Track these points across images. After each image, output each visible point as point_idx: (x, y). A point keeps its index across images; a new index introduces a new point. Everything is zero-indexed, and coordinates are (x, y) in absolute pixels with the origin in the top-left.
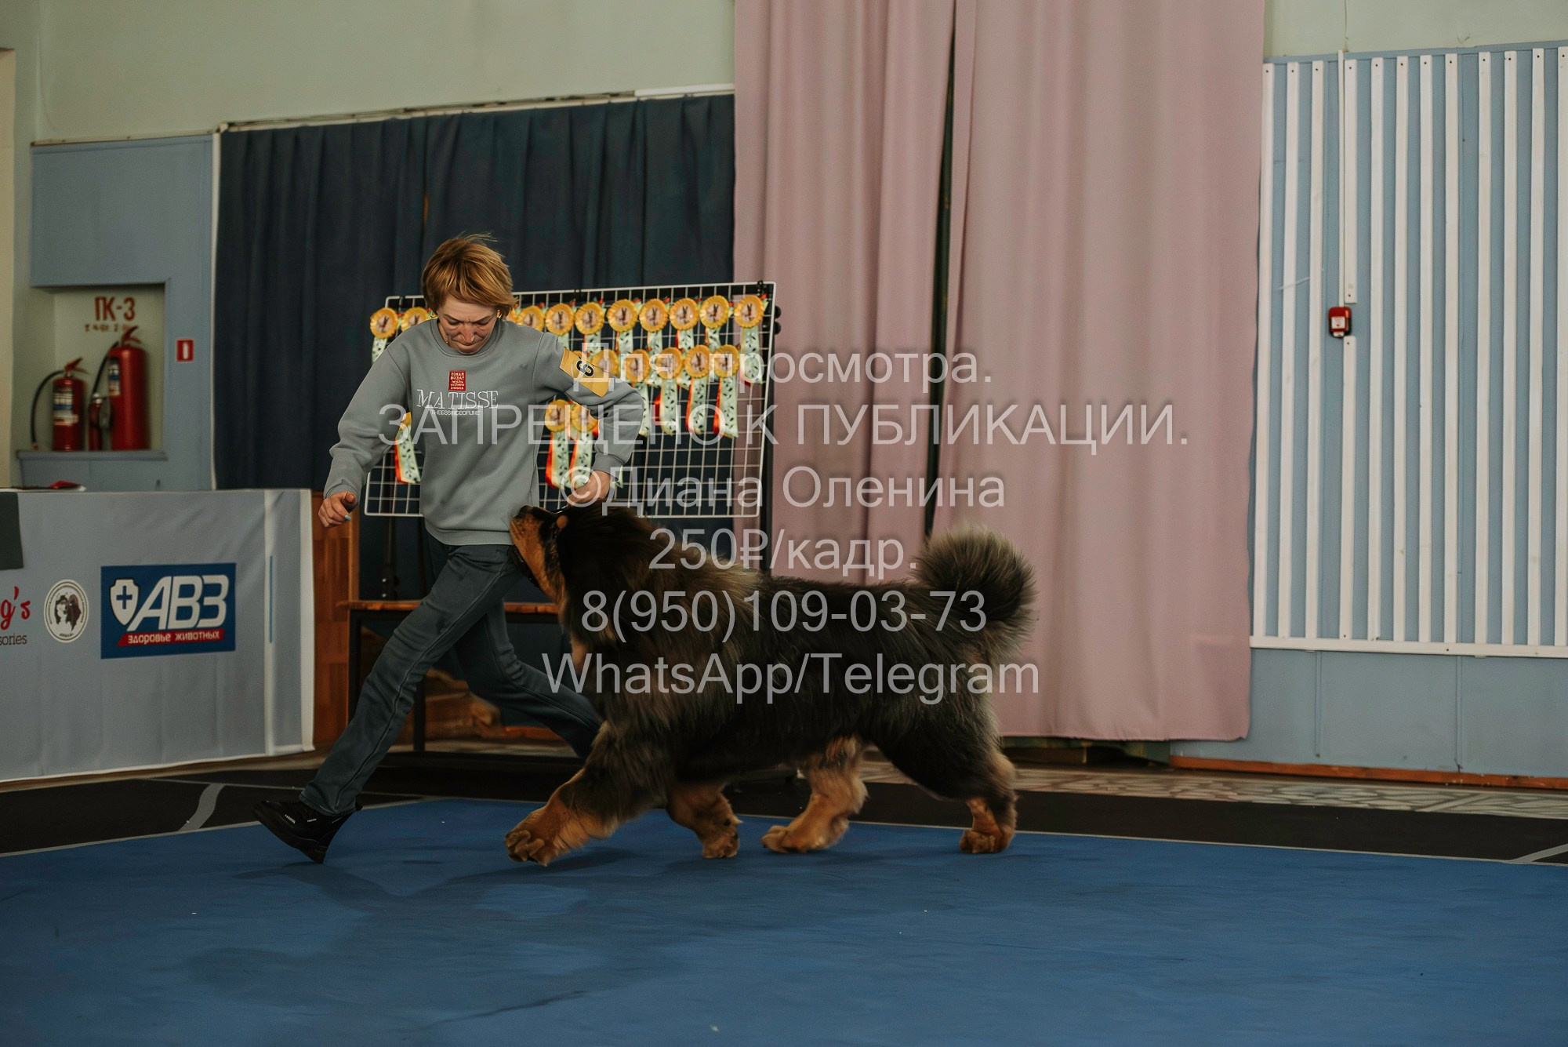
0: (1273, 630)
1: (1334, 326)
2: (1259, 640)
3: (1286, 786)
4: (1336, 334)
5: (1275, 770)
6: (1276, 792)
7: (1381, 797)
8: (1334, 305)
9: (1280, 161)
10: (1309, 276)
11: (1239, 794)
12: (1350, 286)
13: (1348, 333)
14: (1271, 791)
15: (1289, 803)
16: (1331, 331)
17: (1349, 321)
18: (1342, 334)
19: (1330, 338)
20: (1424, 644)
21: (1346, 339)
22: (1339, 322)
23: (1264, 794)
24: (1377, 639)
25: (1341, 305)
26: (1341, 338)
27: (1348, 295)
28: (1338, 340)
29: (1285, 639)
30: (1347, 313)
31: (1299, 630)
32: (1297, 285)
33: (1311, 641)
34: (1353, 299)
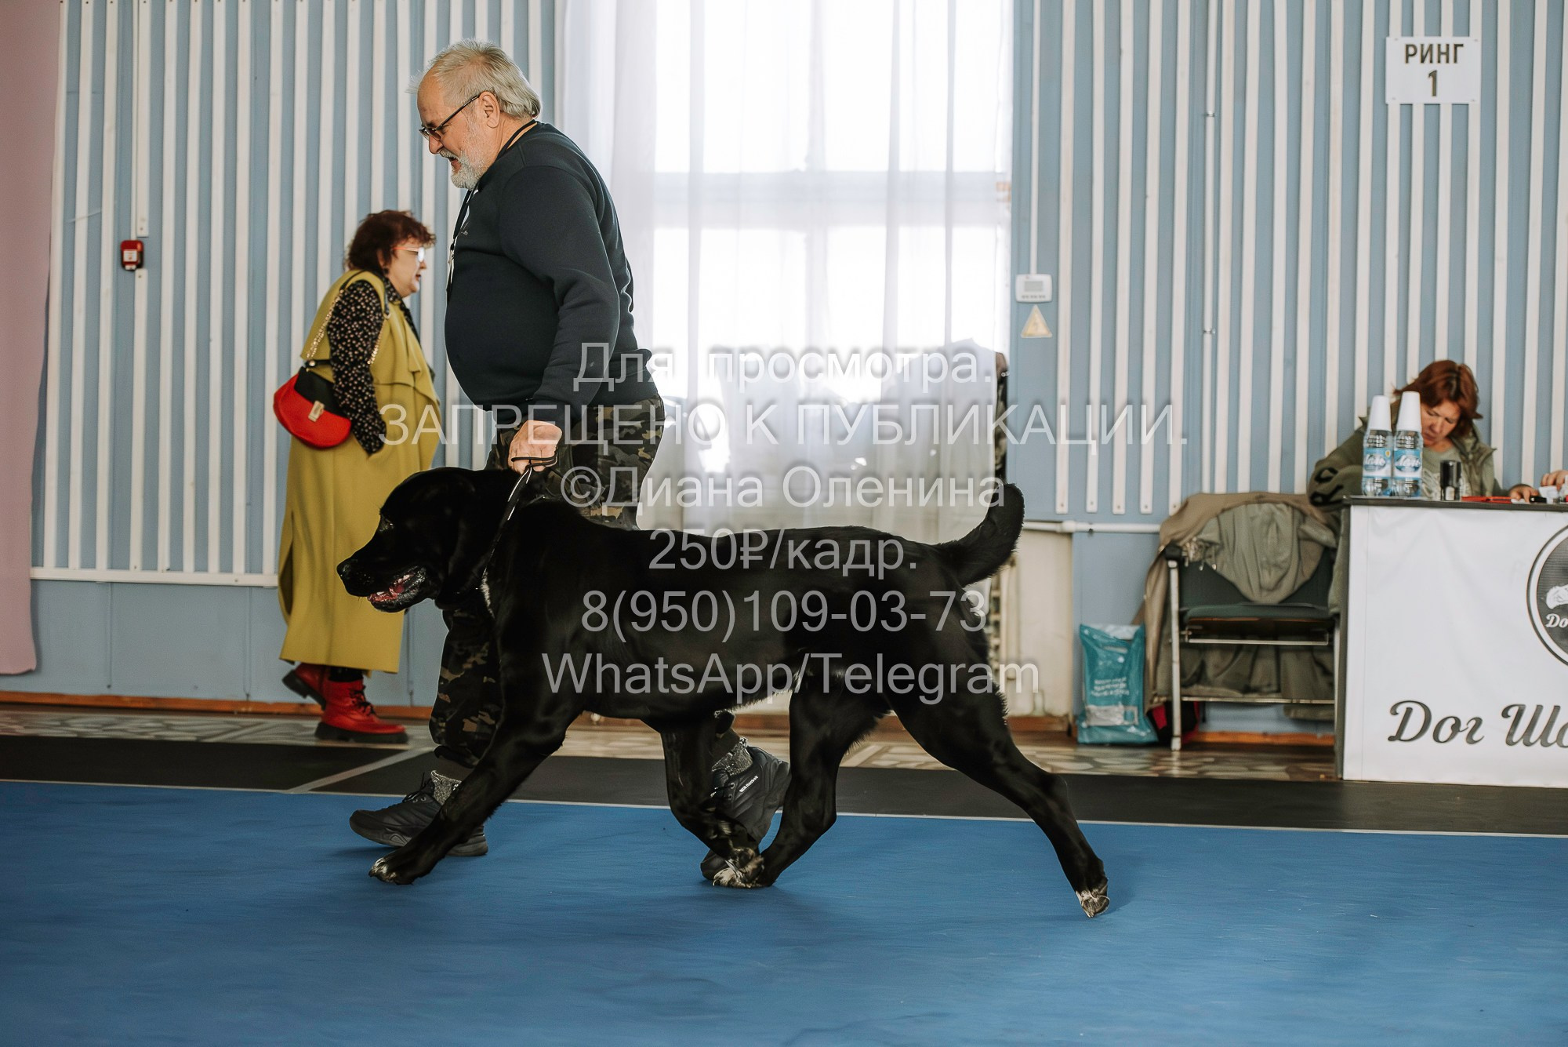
0: (63, 561)
1: (126, 259)
2: (48, 571)
3: (74, 718)
4: (128, 267)
5: (65, 701)
6: (64, 724)
7: (168, 727)
8: (127, 239)
9: (74, 92)
10: (101, 206)
11: (26, 727)
12: (143, 220)
13: (140, 265)
14: (58, 723)
15: (75, 735)
16: (124, 264)
17: (141, 254)
18: (134, 267)
19: (121, 270)
20: (213, 575)
21: (138, 272)
22: (131, 255)
23: (50, 727)
24: (168, 570)
25: (133, 238)
26: (132, 271)
27: (139, 229)
28: (130, 274)
29: (75, 571)
30: (139, 246)
31: (89, 562)
32: (89, 217)
33: (102, 572)
34: (144, 233)
